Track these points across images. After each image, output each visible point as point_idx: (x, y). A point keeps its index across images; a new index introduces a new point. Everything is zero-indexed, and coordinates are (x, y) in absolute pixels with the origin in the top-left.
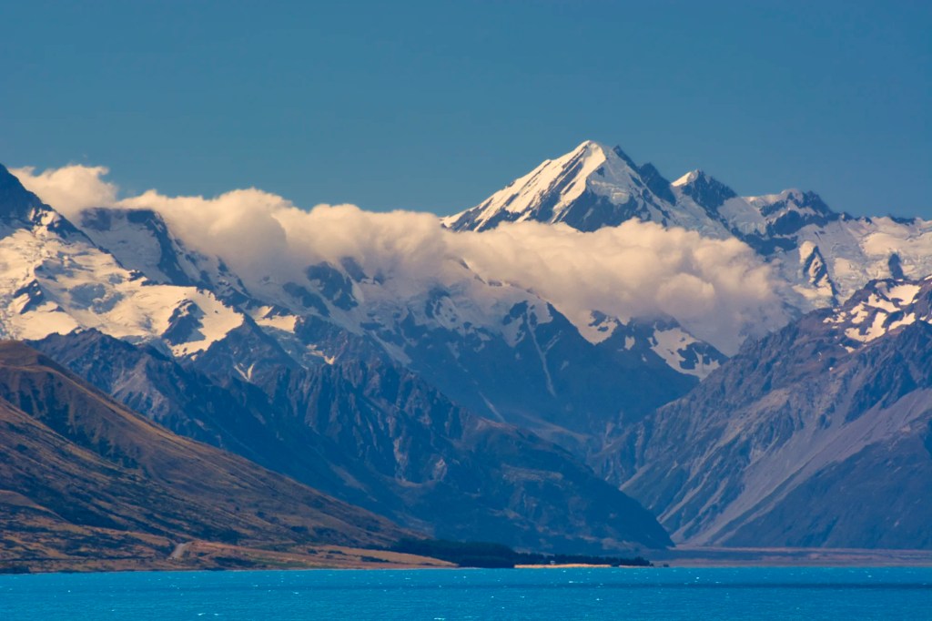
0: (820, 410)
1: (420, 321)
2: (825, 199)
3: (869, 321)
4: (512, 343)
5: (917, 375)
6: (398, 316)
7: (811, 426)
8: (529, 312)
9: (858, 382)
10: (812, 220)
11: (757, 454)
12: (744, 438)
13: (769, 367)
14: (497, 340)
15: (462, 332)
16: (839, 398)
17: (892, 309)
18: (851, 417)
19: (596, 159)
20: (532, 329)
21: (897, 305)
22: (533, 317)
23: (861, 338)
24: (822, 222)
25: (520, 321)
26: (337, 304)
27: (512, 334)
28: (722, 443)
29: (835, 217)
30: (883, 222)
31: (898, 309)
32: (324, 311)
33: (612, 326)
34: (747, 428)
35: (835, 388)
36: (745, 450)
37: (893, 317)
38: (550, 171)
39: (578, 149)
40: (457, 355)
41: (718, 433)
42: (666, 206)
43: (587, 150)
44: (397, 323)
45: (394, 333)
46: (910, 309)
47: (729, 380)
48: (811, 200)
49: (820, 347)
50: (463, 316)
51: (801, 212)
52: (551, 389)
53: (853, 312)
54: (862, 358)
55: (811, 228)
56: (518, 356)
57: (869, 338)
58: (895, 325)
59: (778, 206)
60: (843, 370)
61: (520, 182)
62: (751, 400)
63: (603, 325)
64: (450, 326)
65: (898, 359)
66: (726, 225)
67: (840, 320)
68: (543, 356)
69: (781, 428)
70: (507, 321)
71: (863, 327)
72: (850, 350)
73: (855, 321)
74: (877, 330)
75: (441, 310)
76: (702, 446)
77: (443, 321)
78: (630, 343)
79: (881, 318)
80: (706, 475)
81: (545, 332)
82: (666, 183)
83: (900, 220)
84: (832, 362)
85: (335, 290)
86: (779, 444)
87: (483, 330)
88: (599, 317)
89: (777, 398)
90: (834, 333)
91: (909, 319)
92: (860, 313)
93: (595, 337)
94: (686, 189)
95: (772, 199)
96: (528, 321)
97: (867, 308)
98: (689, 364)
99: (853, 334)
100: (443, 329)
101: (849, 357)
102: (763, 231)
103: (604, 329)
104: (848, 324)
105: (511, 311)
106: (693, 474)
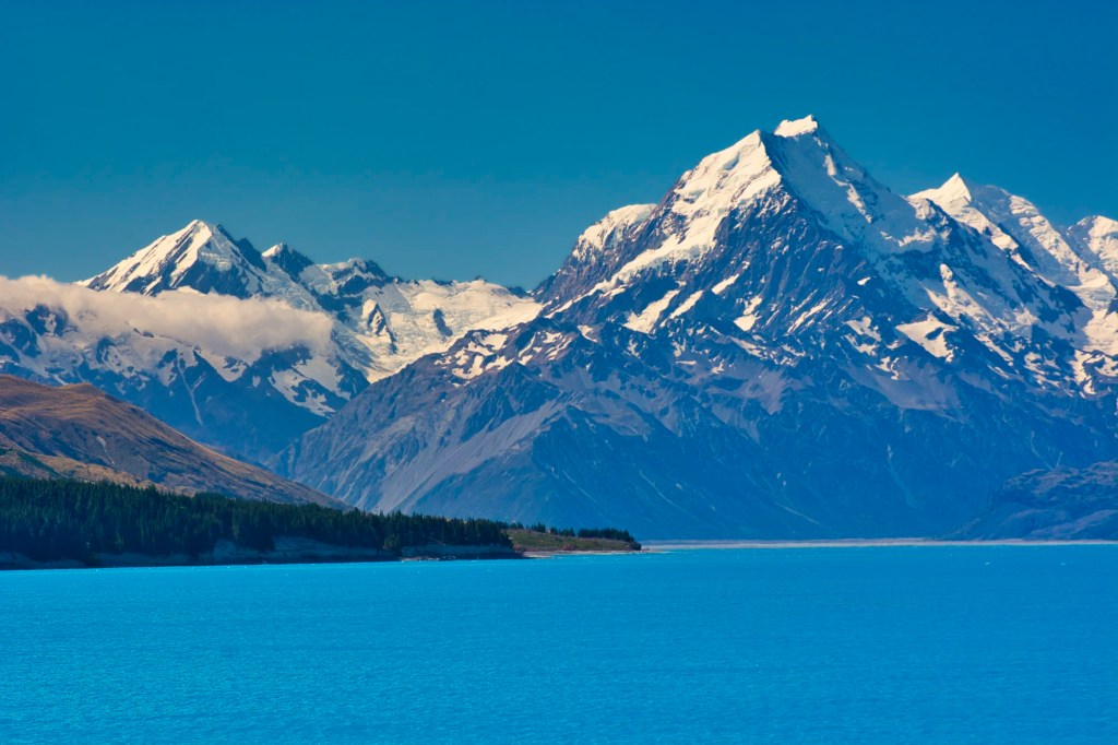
0: (440, 432)
1: (94, 365)
2: (383, 266)
3: (470, 363)
4: (166, 383)
5: (514, 404)
6: (75, 362)
7: (433, 445)
8: (179, 358)
9: (468, 411)
10: (373, 282)
11: (391, 467)
12: (380, 456)
13: (392, 400)
14: (155, 381)
15: (127, 375)
16: (454, 424)
17: (487, 353)
18: (465, 437)
19: (204, 235)
20: (182, 372)
21: (491, 351)
22: (182, 362)
23: (464, 376)
24: (380, 284)
25: (172, 365)
26: (26, 353)
27: (166, 376)
28: (364, 459)
29: (390, 280)
30: (428, 284)
31: (491, 353)
32: (16, 358)
33: (242, 368)
34: (382, 448)
35: (450, 416)
36: (381, 464)
37: (488, 360)
38: (165, 245)
39: (189, 227)
40: (124, 392)
41: (358, 452)
42: (259, 272)
43: (196, 229)
44: (74, 368)
45: (72, 375)
46: (501, 353)
47: (361, 409)
48: (372, 267)
49: (434, 383)
50: (127, 363)
51: (364, 276)
52: (199, 418)
53: (457, 356)
54: (470, 391)
55: (372, 289)
56: (171, 393)
57: (471, 376)
58: (490, 366)
59: (347, 271)
60: (456, 402)
61: (140, 254)
62: (382, 426)
63: (234, 367)
64: (117, 370)
65: (499, 392)
66: (306, 288)
67: (448, 362)
68: (191, 393)
69: (409, 447)
70: (161, 365)
71: (467, 367)
72: (457, 385)
73: (460, 363)
74: (477, 370)
75: (109, 357)
76: (346, 462)
77: (111, 365)
78: (256, 381)
79: (479, 360)
80: (351, 485)
81: (192, 374)
82: (259, 254)
83: (441, 283)
84: (443, 395)
85: (24, 343)
86: (409, 460)
87: (144, 373)
88: (231, 362)
89: (404, 425)
90: (443, 372)
91: (502, 363)
92: (462, 357)
93: (230, 376)
94: (274, 259)
95: (341, 266)
96: (178, 365)
97: (467, 353)
98: (301, 398)
99: (459, 373)
100: (111, 373)
101: (457, 392)
102: (335, 292)
103: (235, 371)
104: (454, 365)
105: (164, 358)
106: (340, 486)
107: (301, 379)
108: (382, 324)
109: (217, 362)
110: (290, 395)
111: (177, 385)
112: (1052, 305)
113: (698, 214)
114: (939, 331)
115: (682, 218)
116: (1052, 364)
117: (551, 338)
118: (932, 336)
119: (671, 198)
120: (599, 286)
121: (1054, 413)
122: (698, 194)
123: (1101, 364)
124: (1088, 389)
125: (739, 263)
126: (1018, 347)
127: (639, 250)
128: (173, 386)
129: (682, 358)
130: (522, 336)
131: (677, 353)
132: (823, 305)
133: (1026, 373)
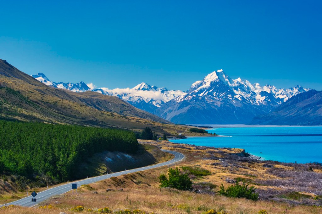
0: (174, 109)
1: (129, 100)
2: (167, 88)
3: (179, 100)
5: (185, 105)
7: (174, 111)
8: (140, 99)
9: (178, 106)
10: (166, 90)
11: (168, 114)
13: (168, 105)
14: (137, 102)
16: (176, 108)
18: (178, 110)
19: (144, 84)
20: (140, 101)
24: (166, 91)
27: (138, 102)
28: (164, 113)
29: (168, 90)
30: (172, 91)
34: (167, 111)
35: (176, 107)
37: (181, 99)
38: (139, 86)
39: (142, 83)
40: (133, 104)
41: (163, 112)
42: (151, 89)
43: (143, 84)
46: (183, 99)
47: (164, 106)
48: (165, 88)
49: (174, 103)
50: (133, 100)
52: (143, 107)
54: (178, 104)
55: (165, 91)
59: (162, 89)
60: (177, 105)
61: (136, 87)
62: (167, 108)
64: (132, 101)
65: (183, 104)
66: (157, 91)
68: (142, 104)
69: (170, 111)
70: (138, 100)
71: (178, 101)
74: (179, 101)
75: (131, 99)
76: (162, 113)
78: (150, 103)
79: (180, 100)
80: (163, 116)
81: (142, 102)
82: (151, 87)
83: (174, 91)
84: (175, 104)
86: (170, 113)
88: (147, 100)
89: (170, 108)
91: (183, 100)
92: (177, 99)
93: (147, 102)
94: (153, 87)
95: (161, 88)
98: (156, 105)
99: (177, 101)
100: (131, 102)
101: (177, 104)
104: (176, 100)
107: (156, 102)
108: (167, 96)
109: (145, 100)
110: (155, 105)
111: (140, 103)
112: (252, 94)
113: (207, 82)
114: (239, 96)
115: (205, 82)
116: (254, 101)
117: (189, 97)
118: (239, 97)
119: (204, 80)
120: (195, 91)
121: (255, 107)
122: (207, 79)
123: (260, 101)
124: (258, 104)
125: (213, 88)
126: (249, 99)
127: (200, 86)
128: (139, 103)
129: (207, 99)
130: (185, 97)
131: (206, 99)
132: (224, 93)
133: (250, 102)
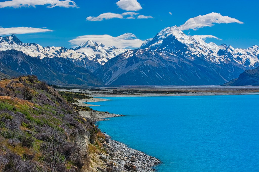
0: (122, 66)
1: (69, 57)
2: (115, 47)
3: (127, 55)
4: (80, 60)
5: (134, 62)
6: (66, 57)
7: (120, 68)
9: (127, 63)
10: (114, 49)
11: (113, 72)
12: (112, 70)
14: (79, 60)
15: (74, 59)
16: (124, 65)
17: (130, 54)
18: (126, 67)
20: (83, 58)
22: (83, 57)
23: (126, 57)
26: (59, 55)
28: (109, 71)
29: (116, 49)
32: (57, 56)
33: (92, 58)
37: (130, 55)
38: (85, 43)
40: (74, 61)
41: (108, 69)
42: (98, 47)
46: (132, 54)
49: (121, 58)
50: (75, 57)
51: (113, 48)
52: (85, 66)
53: (125, 54)
54: (127, 59)
56: (81, 62)
57: (127, 57)
58: (131, 56)
59: (110, 47)
64: (73, 58)
67: (123, 55)
68: (84, 62)
69: (116, 69)
70: (80, 57)
71: (126, 56)
72: (125, 59)
73: (125, 55)
74: (128, 56)
76: (106, 71)
77: (72, 57)
78: (95, 60)
79: (129, 55)
80: (107, 75)
81: (85, 59)
82: (98, 45)
84: (123, 60)
85: (59, 54)
86: (117, 71)
87: (77, 59)
89: (116, 65)
90: (123, 57)
94: (100, 45)
97: (127, 54)
98: (102, 63)
99: (125, 57)
100: (72, 58)
101: (125, 60)
102: (108, 50)
103: (92, 59)
106: (105, 75)
107: (102, 60)
109: (89, 58)
110: (100, 63)
111: (82, 60)
114: (198, 54)
115: (158, 39)
116: (214, 59)
117: (141, 51)
123: (221, 59)
124: (219, 63)
125: (166, 45)
127: (152, 44)
130: (136, 51)
131: (161, 55)
